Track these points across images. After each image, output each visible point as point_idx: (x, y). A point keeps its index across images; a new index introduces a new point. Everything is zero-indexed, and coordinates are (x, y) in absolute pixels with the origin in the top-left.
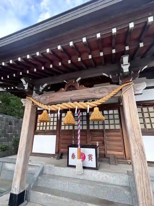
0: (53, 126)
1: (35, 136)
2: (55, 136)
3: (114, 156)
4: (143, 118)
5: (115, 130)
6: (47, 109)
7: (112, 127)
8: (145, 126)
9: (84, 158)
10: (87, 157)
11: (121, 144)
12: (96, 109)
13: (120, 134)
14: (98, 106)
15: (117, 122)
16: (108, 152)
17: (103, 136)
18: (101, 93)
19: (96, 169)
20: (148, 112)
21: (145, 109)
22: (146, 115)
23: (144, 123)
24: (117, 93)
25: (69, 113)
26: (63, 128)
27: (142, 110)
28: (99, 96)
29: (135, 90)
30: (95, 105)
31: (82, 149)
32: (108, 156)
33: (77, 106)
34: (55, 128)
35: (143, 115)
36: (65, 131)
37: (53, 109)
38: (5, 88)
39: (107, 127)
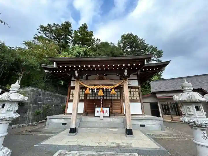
0: (82, 97)
1: (69, 103)
2: (83, 103)
3: (117, 112)
4: (131, 94)
5: (117, 100)
6: (89, 87)
7: (116, 98)
8: (131, 98)
9: (103, 112)
10: (105, 112)
11: (120, 106)
12: (113, 89)
13: (119, 102)
14: (114, 88)
15: (119, 95)
16: (114, 111)
17: (111, 103)
18: (115, 83)
19: (109, 117)
20: (133, 91)
21: (132, 90)
22: (132, 93)
23: (131, 97)
24: (121, 83)
25: (101, 90)
26: (88, 98)
27: (130, 90)
28: (114, 83)
29: (128, 83)
30: (112, 88)
31: (103, 108)
32: (113, 113)
33: (105, 87)
34: (83, 98)
35: (131, 93)
36: (90, 100)
37: (92, 88)
38: (51, 71)
39: (113, 98)
